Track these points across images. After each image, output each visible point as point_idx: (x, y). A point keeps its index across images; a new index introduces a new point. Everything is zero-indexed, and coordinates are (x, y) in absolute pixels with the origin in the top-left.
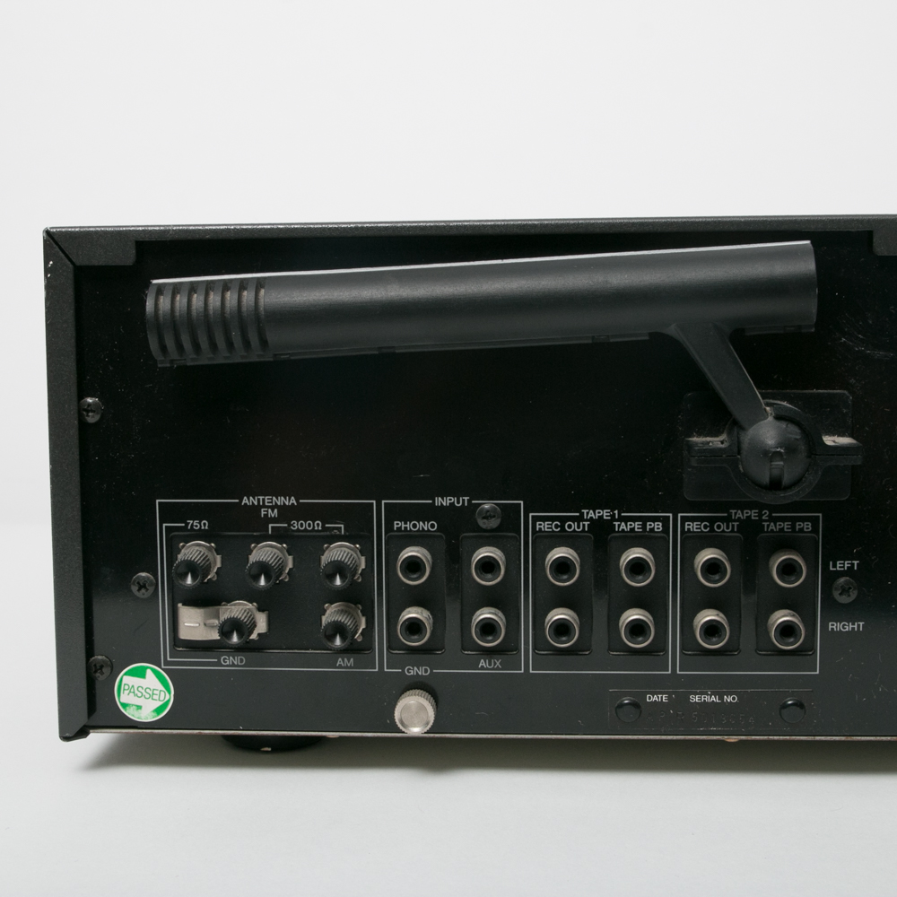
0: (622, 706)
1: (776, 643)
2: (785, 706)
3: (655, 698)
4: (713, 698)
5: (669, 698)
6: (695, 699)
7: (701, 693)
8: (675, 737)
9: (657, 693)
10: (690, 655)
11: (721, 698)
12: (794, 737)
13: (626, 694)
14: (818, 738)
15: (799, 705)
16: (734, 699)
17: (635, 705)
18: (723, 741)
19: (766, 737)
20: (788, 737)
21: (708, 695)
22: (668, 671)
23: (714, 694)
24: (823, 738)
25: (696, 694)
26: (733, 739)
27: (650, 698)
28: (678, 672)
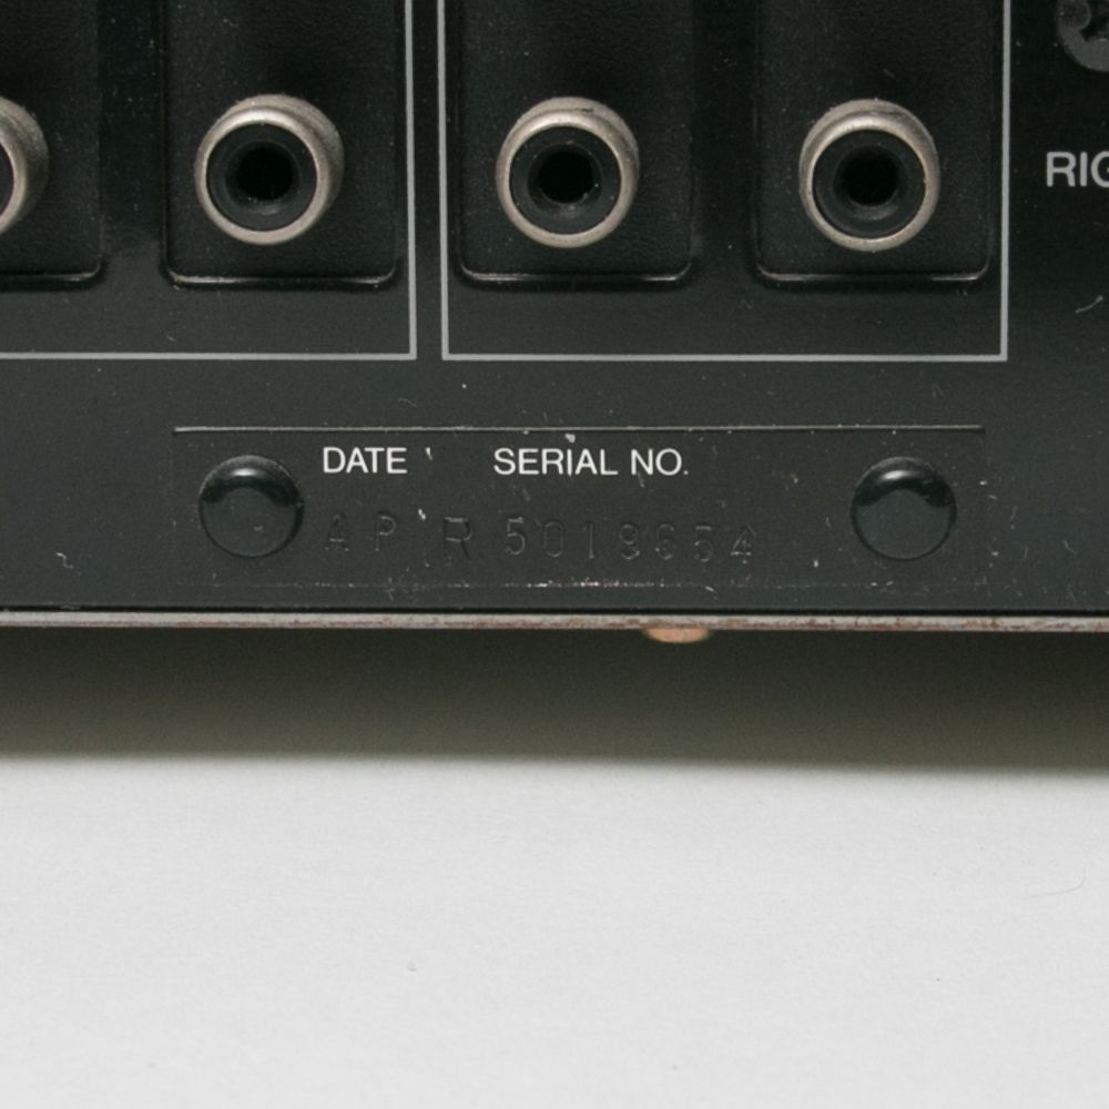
0: (222, 488)
1: (822, 222)
2: (873, 492)
3: (355, 460)
4: (586, 462)
5: (412, 460)
6: (515, 462)
7: (539, 441)
8: (442, 621)
9: (364, 441)
10: (493, 286)
11: (619, 460)
12: (913, 621)
13: (238, 445)
14: (1008, 623)
15: (931, 488)
16: (669, 462)
17: (279, 490)
18: (638, 637)
19: (802, 621)
20: (890, 621)
21: (564, 446)
22: (406, 350)
23: (587, 441)
24: (1029, 623)
25: (516, 442)
26: (677, 630)
27: (334, 459)
28: (446, 356)
